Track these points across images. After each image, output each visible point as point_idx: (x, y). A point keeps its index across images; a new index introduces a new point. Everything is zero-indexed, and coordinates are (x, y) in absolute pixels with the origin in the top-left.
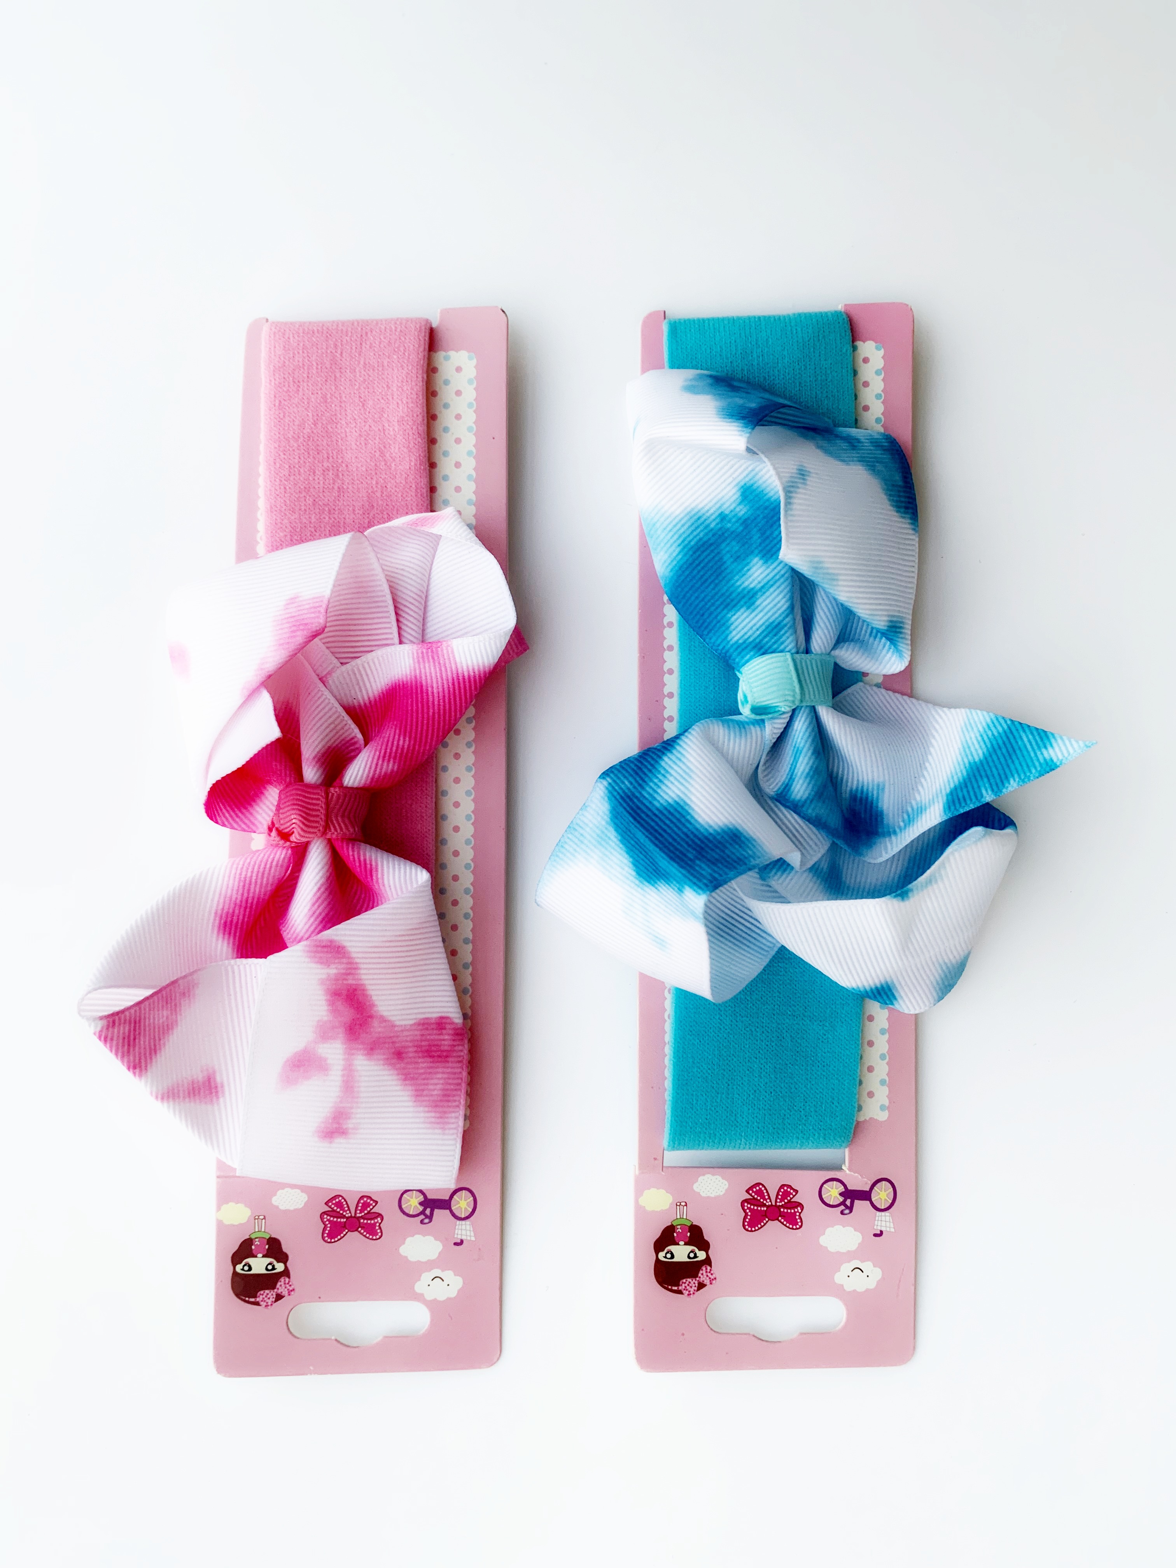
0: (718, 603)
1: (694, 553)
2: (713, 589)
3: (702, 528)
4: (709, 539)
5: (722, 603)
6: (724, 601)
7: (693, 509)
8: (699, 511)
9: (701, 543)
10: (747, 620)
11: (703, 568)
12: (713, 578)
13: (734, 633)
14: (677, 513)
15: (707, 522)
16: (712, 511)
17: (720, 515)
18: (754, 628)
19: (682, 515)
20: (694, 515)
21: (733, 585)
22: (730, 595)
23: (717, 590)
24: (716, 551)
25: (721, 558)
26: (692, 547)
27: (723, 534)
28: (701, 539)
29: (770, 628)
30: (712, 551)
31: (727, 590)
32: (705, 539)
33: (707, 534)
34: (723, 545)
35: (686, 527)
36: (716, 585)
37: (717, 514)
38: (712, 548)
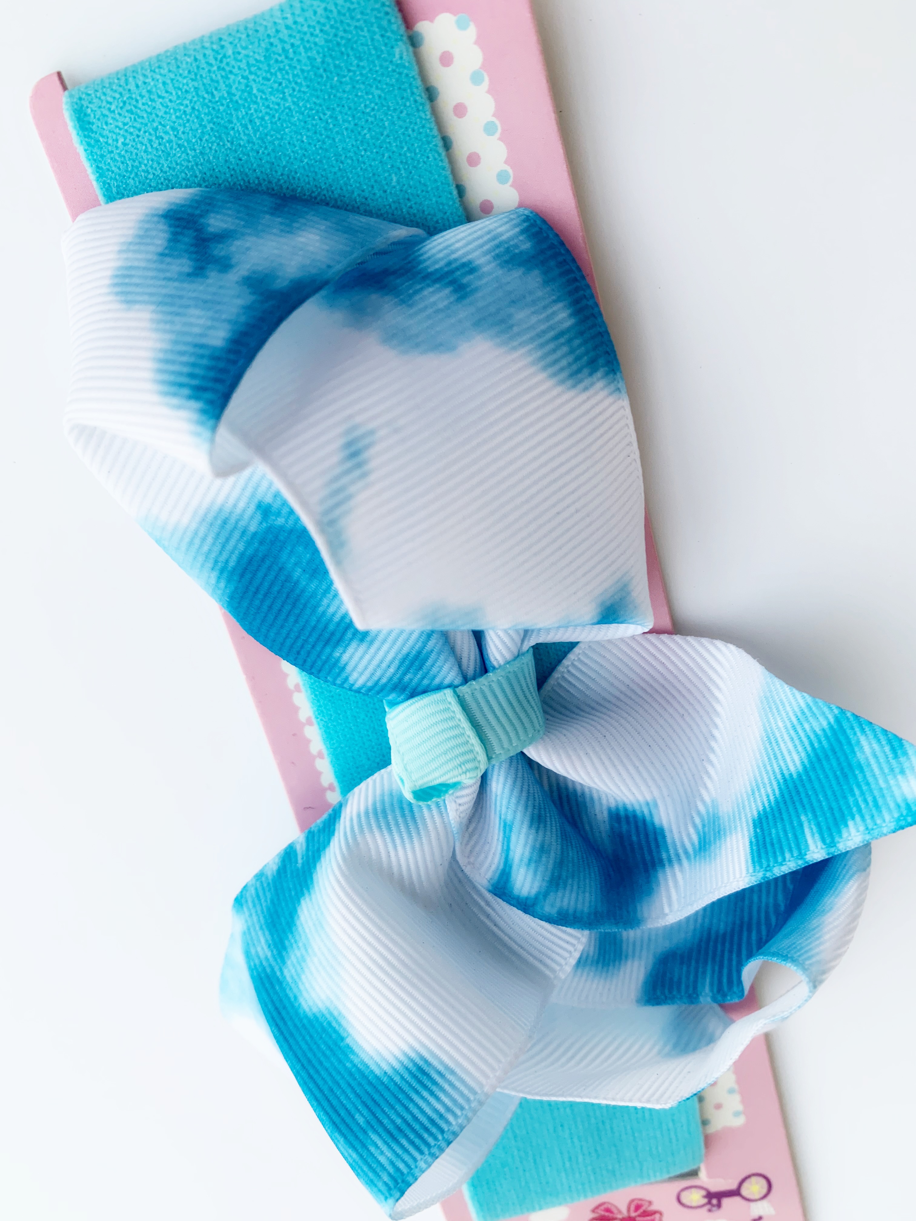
0: (312, 640)
1: (242, 576)
2: (296, 621)
3: (237, 535)
4: (257, 550)
5: (318, 639)
6: (321, 635)
7: (208, 510)
8: (220, 510)
9: (245, 560)
10: (367, 657)
11: (266, 595)
12: (288, 607)
13: (355, 675)
14: (185, 521)
15: (242, 523)
16: (241, 505)
17: (259, 506)
18: (384, 665)
19: (194, 526)
20: (216, 518)
21: (324, 613)
22: (326, 627)
23: (301, 623)
24: (276, 568)
25: (288, 578)
26: (234, 569)
27: (276, 537)
28: (242, 555)
29: (407, 663)
30: (269, 568)
31: (318, 621)
32: (250, 552)
33: (249, 544)
34: (284, 556)
35: (210, 540)
36: (299, 616)
37: (253, 507)
38: (268, 563)
